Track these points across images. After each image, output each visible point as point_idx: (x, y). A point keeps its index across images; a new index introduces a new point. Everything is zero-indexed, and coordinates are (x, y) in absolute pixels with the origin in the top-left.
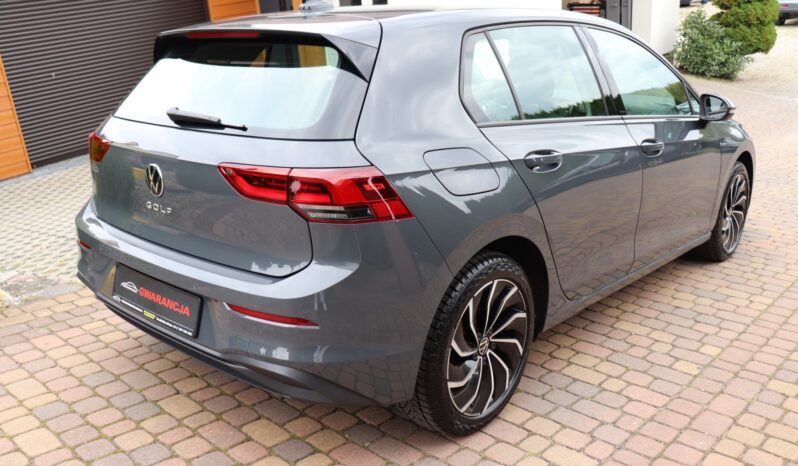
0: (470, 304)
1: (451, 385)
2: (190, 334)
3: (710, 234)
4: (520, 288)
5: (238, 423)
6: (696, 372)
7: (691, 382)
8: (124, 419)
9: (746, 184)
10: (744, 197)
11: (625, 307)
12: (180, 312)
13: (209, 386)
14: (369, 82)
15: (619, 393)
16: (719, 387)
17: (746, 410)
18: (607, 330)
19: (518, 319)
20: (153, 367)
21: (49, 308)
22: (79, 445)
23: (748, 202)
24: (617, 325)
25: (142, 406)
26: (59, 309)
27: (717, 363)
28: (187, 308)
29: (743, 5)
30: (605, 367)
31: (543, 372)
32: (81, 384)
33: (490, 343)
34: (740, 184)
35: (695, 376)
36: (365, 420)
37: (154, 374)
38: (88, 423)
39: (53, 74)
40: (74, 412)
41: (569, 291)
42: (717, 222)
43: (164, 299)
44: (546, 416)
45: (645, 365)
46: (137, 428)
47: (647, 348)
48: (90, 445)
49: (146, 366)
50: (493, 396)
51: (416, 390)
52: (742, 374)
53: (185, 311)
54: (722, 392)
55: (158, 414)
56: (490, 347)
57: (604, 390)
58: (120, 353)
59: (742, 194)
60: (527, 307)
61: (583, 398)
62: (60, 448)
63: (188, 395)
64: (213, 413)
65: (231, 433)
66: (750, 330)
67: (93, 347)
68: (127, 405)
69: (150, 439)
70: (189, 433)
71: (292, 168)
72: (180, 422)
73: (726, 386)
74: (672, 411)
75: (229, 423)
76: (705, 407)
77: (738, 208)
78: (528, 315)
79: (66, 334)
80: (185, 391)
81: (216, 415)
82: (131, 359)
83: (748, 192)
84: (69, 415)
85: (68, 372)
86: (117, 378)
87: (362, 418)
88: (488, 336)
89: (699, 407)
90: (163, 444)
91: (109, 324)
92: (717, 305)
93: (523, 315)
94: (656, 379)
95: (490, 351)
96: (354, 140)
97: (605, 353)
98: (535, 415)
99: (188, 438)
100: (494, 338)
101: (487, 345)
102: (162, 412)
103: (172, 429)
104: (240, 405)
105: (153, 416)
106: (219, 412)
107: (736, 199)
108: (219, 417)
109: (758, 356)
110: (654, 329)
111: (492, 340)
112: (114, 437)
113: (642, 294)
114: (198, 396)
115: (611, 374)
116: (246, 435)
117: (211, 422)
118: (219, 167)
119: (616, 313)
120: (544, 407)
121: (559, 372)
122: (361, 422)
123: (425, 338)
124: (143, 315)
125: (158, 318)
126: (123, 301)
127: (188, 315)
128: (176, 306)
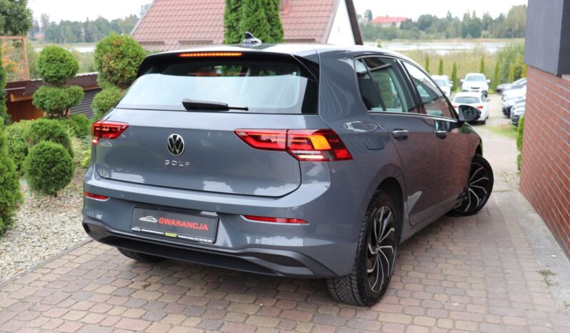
1: (368, 271)
2: (210, 241)
12: (200, 228)
28: (206, 225)
43: (184, 222)
53: (205, 227)
78: (395, 230)
118: (235, 132)
124: (164, 236)
125: (179, 236)
126: (143, 230)
127: (207, 229)
128: (195, 226)
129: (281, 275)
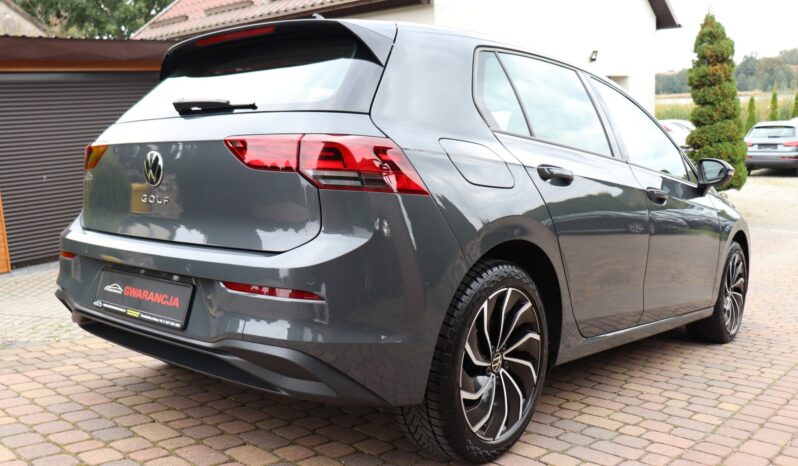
0: (485, 305)
1: (465, 395)
2: (178, 325)
3: (712, 309)
4: (534, 305)
5: (221, 447)
6: (719, 423)
7: (714, 430)
8: (92, 439)
9: (743, 266)
10: (742, 279)
11: (631, 373)
12: (169, 304)
13: (188, 417)
14: (385, 67)
15: (639, 437)
16: (746, 435)
17: (780, 453)
18: (616, 390)
19: (531, 339)
20: (128, 401)
21: (17, 355)
22: (37, 458)
23: (745, 284)
24: (626, 386)
25: (113, 430)
26: (27, 356)
27: (738, 416)
28: (177, 299)
29: (714, 144)
30: (620, 416)
31: (554, 419)
32: (45, 410)
33: (504, 361)
34: (738, 264)
35: (718, 426)
36: (363, 450)
37: (129, 407)
38: (49, 441)
39: (45, 177)
40: (35, 432)
41: (581, 323)
42: (719, 297)
43: (152, 293)
44: (563, 453)
45: (663, 417)
46: (105, 447)
47: (662, 404)
48: (49, 458)
49: (119, 401)
50: (506, 424)
51: (426, 396)
52: (767, 425)
53: (175, 302)
54: (750, 438)
55: (130, 437)
56: (503, 366)
57: (622, 434)
58: (91, 390)
59: (740, 276)
60: (541, 329)
61: (601, 440)
62: (14, 460)
63: (166, 423)
64: (192, 438)
65: (212, 454)
66: (766, 393)
67: (61, 384)
68: (95, 428)
69: (119, 456)
70: (165, 453)
71: (304, 134)
72: (155, 444)
73: (753, 434)
74: (700, 451)
75: (210, 447)
76: (735, 450)
77: (737, 289)
78: (542, 338)
79: (32, 374)
80: (162, 420)
81: (196, 439)
82: (105, 394)
83: (745, 274)
84: (28, 434)
85: (32, 401)
86: (87, 408)
87: (359, 448)
88: (502, 351)
89: (730, 450)
90: (135, 461)
91: (80, 368)
92: (727, 374)
93: (537, 337)
94: (676, 427)
95: (502, 370)
96: (369, 114)
97: (617, 406)
98: (550, 451)
99: (163, 457)
100: (507, 355)
101: (500, 362)
102: (135, 435)
103: (145, 449)
104: (222, 433)
105: (124, 438)
106: (199, 437)
107: (735, 278)
108: (199, 442)
109: (781, 412)
110: (665, 390)
111: (505, 358)
112: (78, 453)
113: (648, 365)
114: (177, 425)
115: (628, 422)
116: (230, 457)
117: (190, 445)
118: (226, 141)
119: (624, 377)
120: (560, 446)
121: (571, 419)
122: (358, 452)
123: (437, 335)
124: (124, 315)
125: (142, 316)
126: (105, 305)
127: (177, 305)
128: (165, 299)
129: (284, 393)
